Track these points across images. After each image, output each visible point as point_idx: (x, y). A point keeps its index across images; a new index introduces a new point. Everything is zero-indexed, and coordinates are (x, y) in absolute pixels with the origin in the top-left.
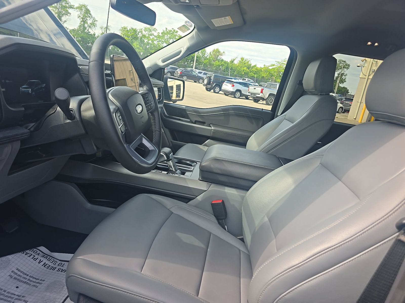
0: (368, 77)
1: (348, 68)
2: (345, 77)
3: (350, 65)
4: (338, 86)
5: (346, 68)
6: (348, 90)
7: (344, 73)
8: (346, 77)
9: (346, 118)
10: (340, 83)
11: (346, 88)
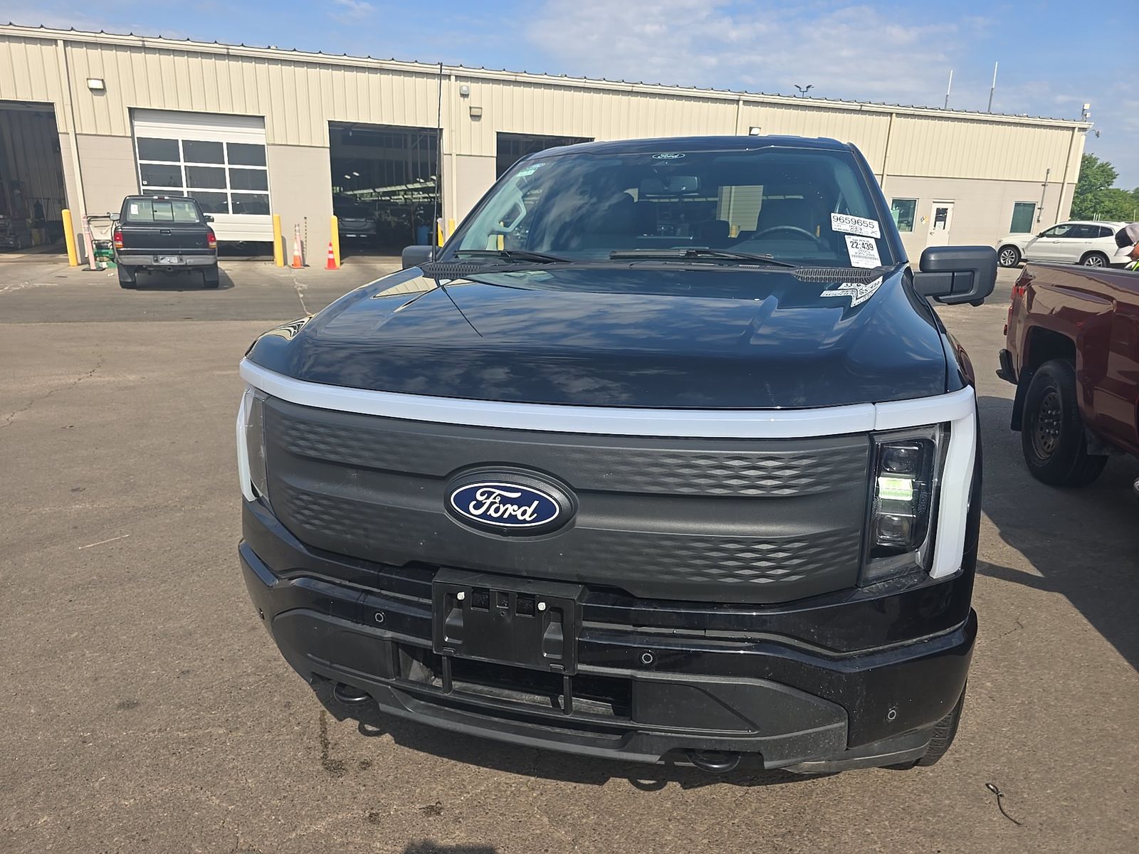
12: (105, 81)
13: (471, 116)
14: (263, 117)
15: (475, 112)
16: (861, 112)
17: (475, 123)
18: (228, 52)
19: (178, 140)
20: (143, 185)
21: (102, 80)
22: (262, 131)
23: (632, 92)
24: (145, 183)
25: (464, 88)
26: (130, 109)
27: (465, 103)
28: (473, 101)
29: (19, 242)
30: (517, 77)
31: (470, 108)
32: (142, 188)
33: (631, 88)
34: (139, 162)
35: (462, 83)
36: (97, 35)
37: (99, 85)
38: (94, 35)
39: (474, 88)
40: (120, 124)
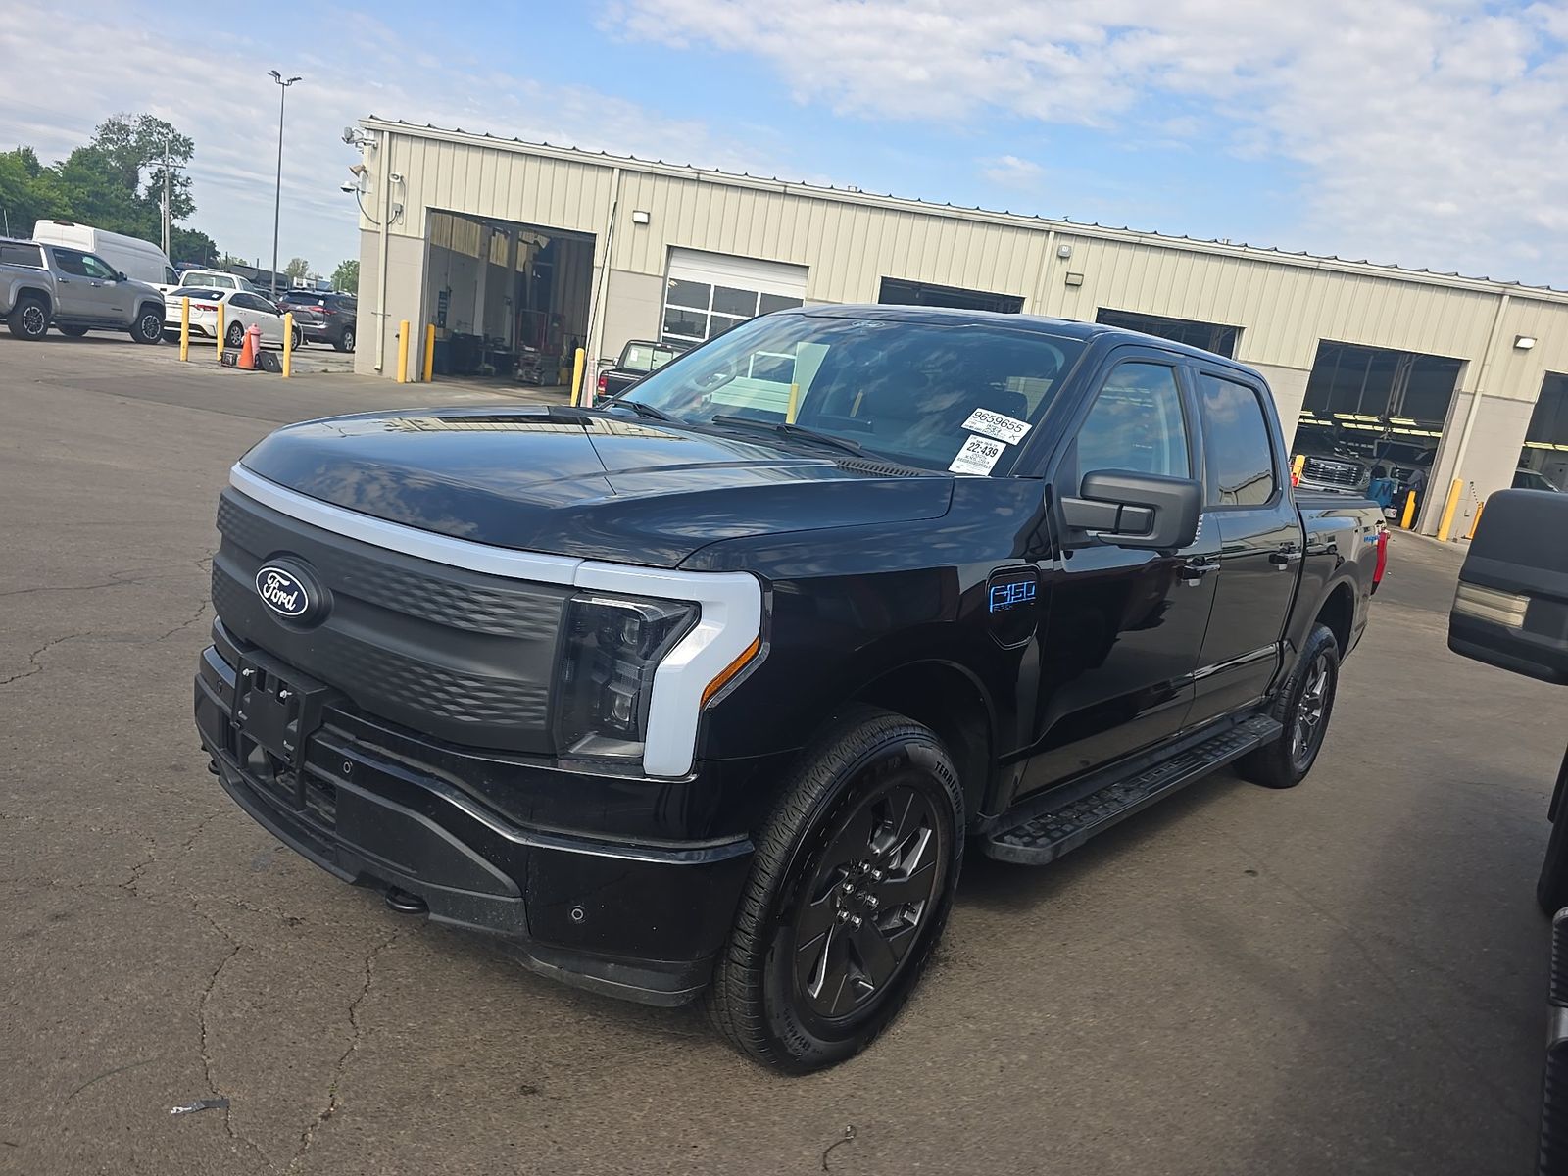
0: (387, 230)
1: (186, 155)
2: (184, 188)
3: (193, 144)
4: (170, 227)
5: (178, 153)
6: (212, 242)
7: (177, 174)
8: (188, 189)
9: (350, 369)
10: (176, 217)
11: (202, 237)
12: (651, 215)
13: (1067, 284)
14: (808, 267)
15: (1073, 280)
17: (1071, 294)
18: (785, 191)
19: (710, 286)
20: (665, 332)
21: (649, 214)
22: (803, 282)
23: (1318, 269)
24: (667, 329)
25: (1065, 249)
26: (670, 247)
27: (1062, 268)
28: (1074, 265)
29: (543, 379)
30: (1143, 239)
31: (1068, 274)
32: (663, 334)
33: (1317, 264)
34: (666, 305)
35: (1063, 242)
36: (654, 165)
37: (643, 218)
38: (650, 164)
39: (1079, 248)
40: (655, 263)
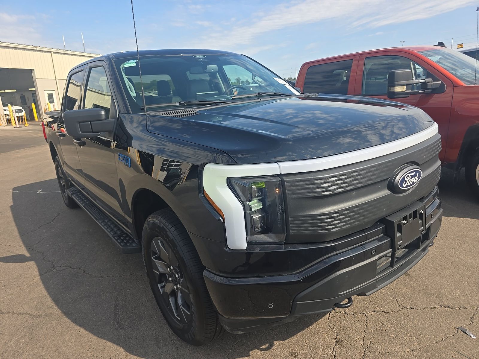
16: (36, 50)
